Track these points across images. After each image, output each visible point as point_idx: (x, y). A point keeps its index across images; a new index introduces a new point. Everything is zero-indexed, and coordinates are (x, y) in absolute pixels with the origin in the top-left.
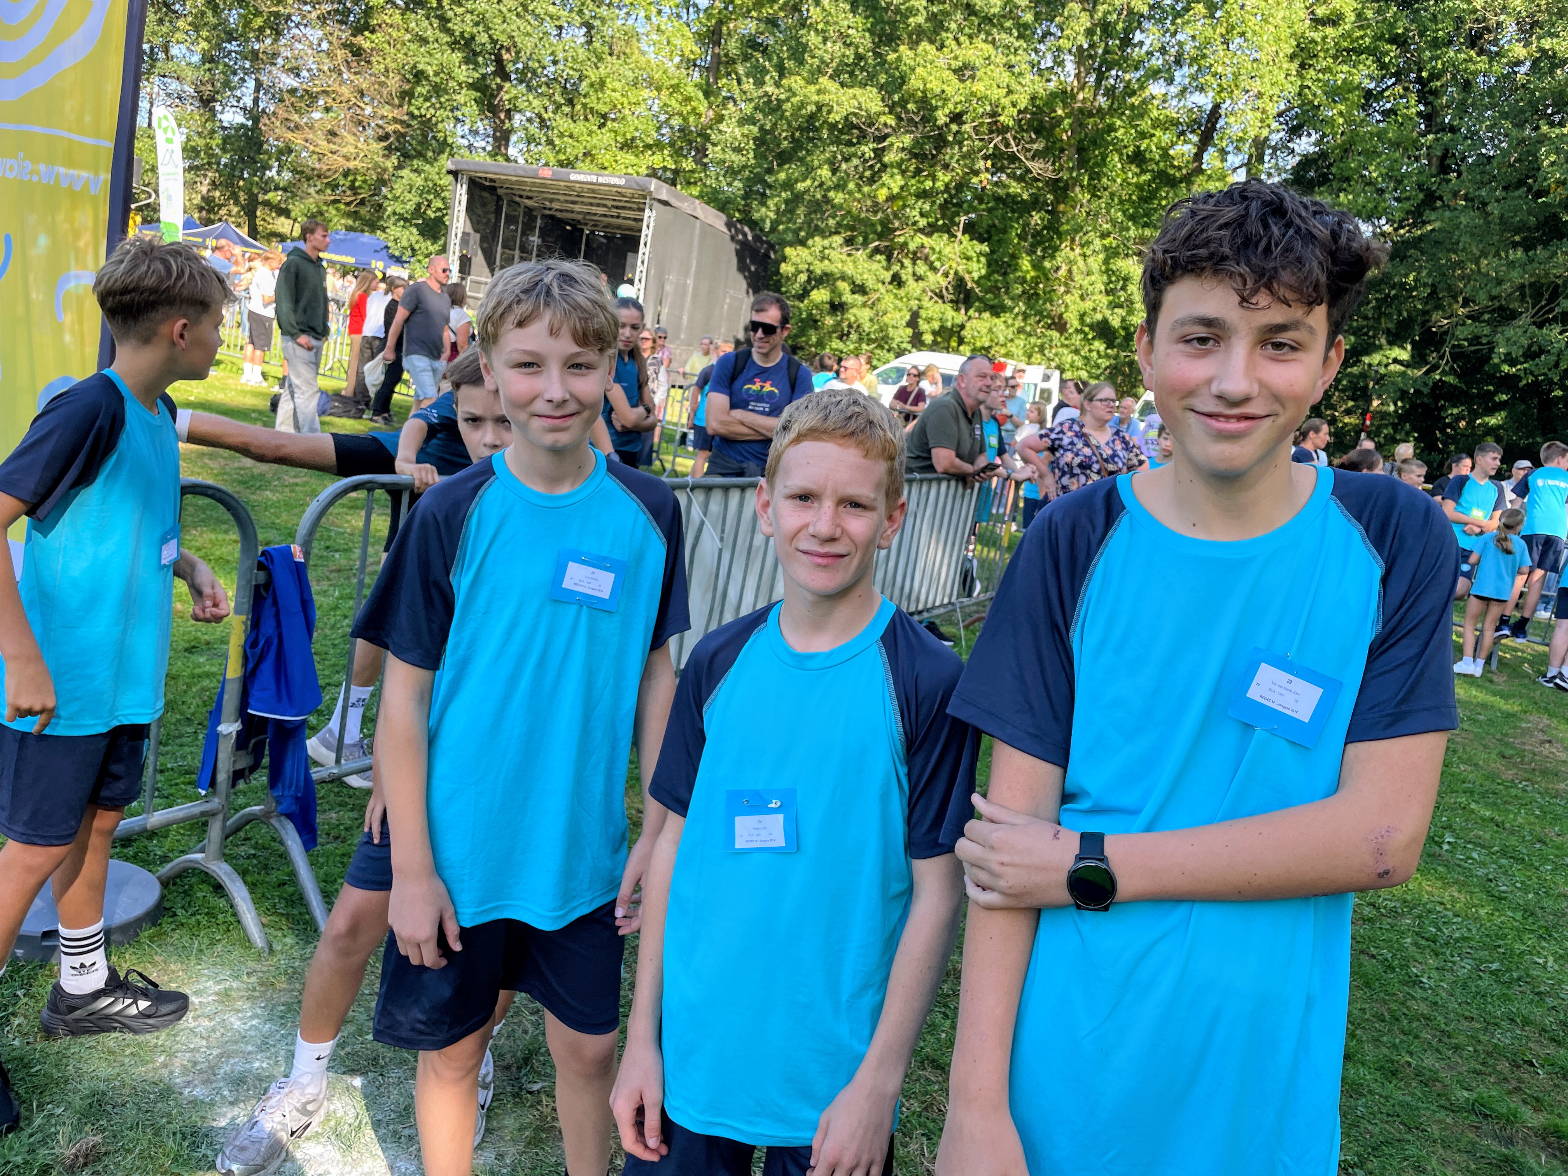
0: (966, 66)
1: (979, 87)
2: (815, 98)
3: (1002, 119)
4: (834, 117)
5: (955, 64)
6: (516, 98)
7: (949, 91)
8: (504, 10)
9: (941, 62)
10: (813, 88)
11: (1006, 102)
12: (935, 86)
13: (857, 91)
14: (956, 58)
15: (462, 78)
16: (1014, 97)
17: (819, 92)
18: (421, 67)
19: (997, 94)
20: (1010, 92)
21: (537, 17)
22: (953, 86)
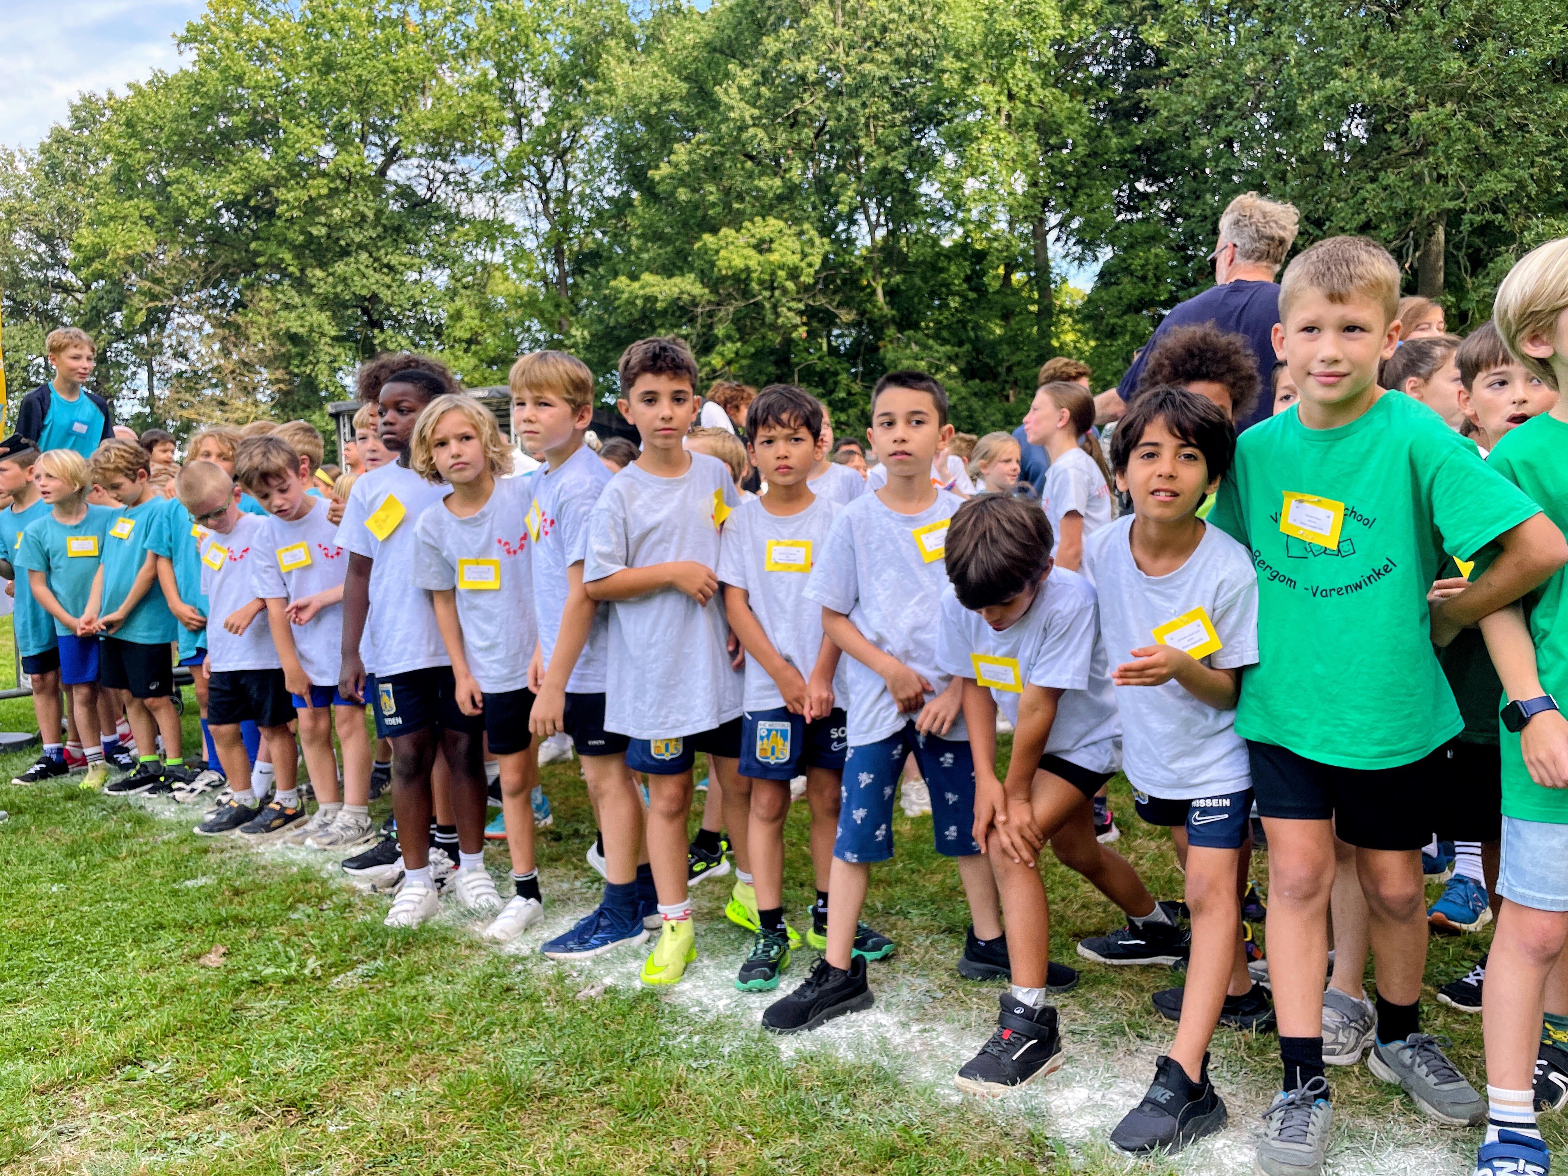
0: (762, 241)
1: (774, 257)
2: (641, 292)
3: (802, 279)
4: (659, 306)
5: (753, 241)
6: (385, 341)
7: (753, 264)
8: (362, 267)
9: (741, 242)
10: (636, 285)
11: (803, 264)
12: (739, 263)
13: (677, 280)
14: (753, 236)
15: (333, 333)
16: (809, 259)
17: (642, 287)
18: (293, 330)
19: (793, 260)
20: (804, 255)
21: (391, 268)
22: (754, 260)
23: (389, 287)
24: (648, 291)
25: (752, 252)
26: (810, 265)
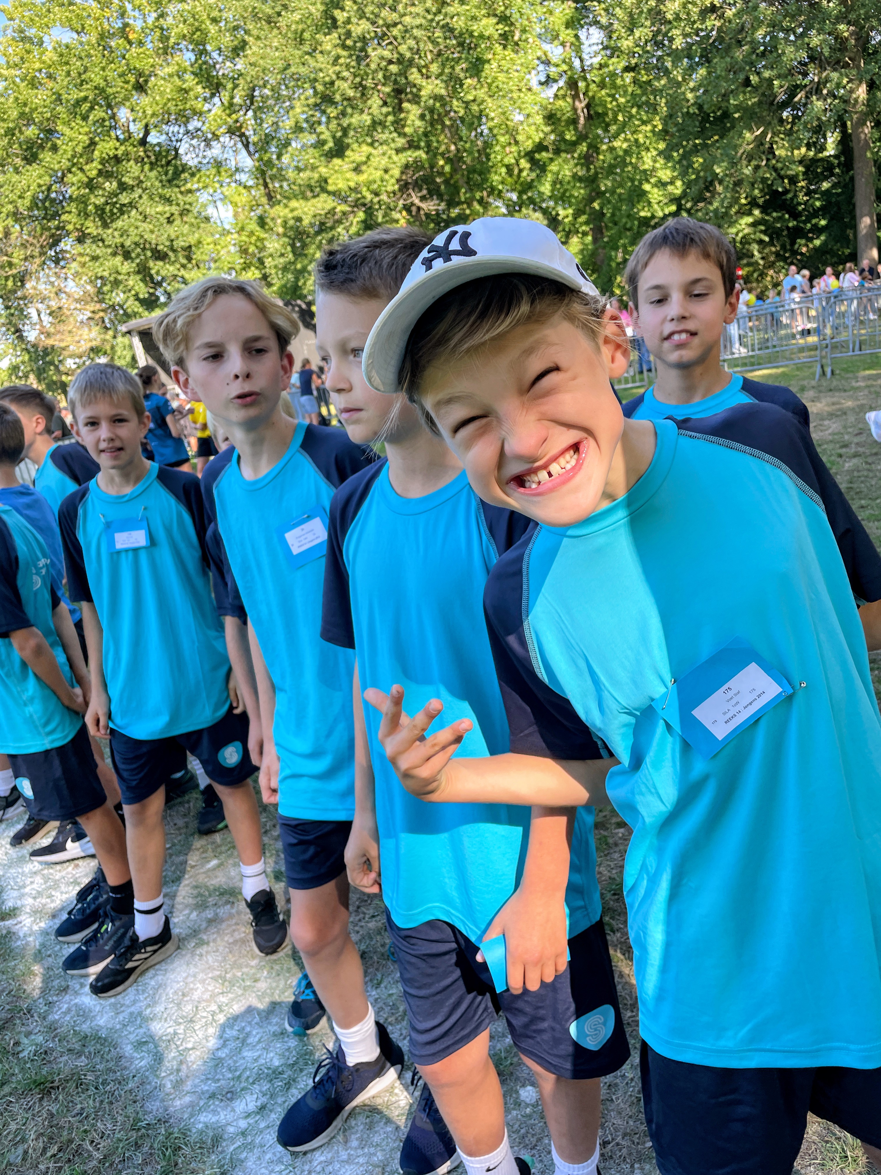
22: (354, 179)
23: (152, 232)
24: (295, 213)
25: (351, 175)
26: (392, 176)
